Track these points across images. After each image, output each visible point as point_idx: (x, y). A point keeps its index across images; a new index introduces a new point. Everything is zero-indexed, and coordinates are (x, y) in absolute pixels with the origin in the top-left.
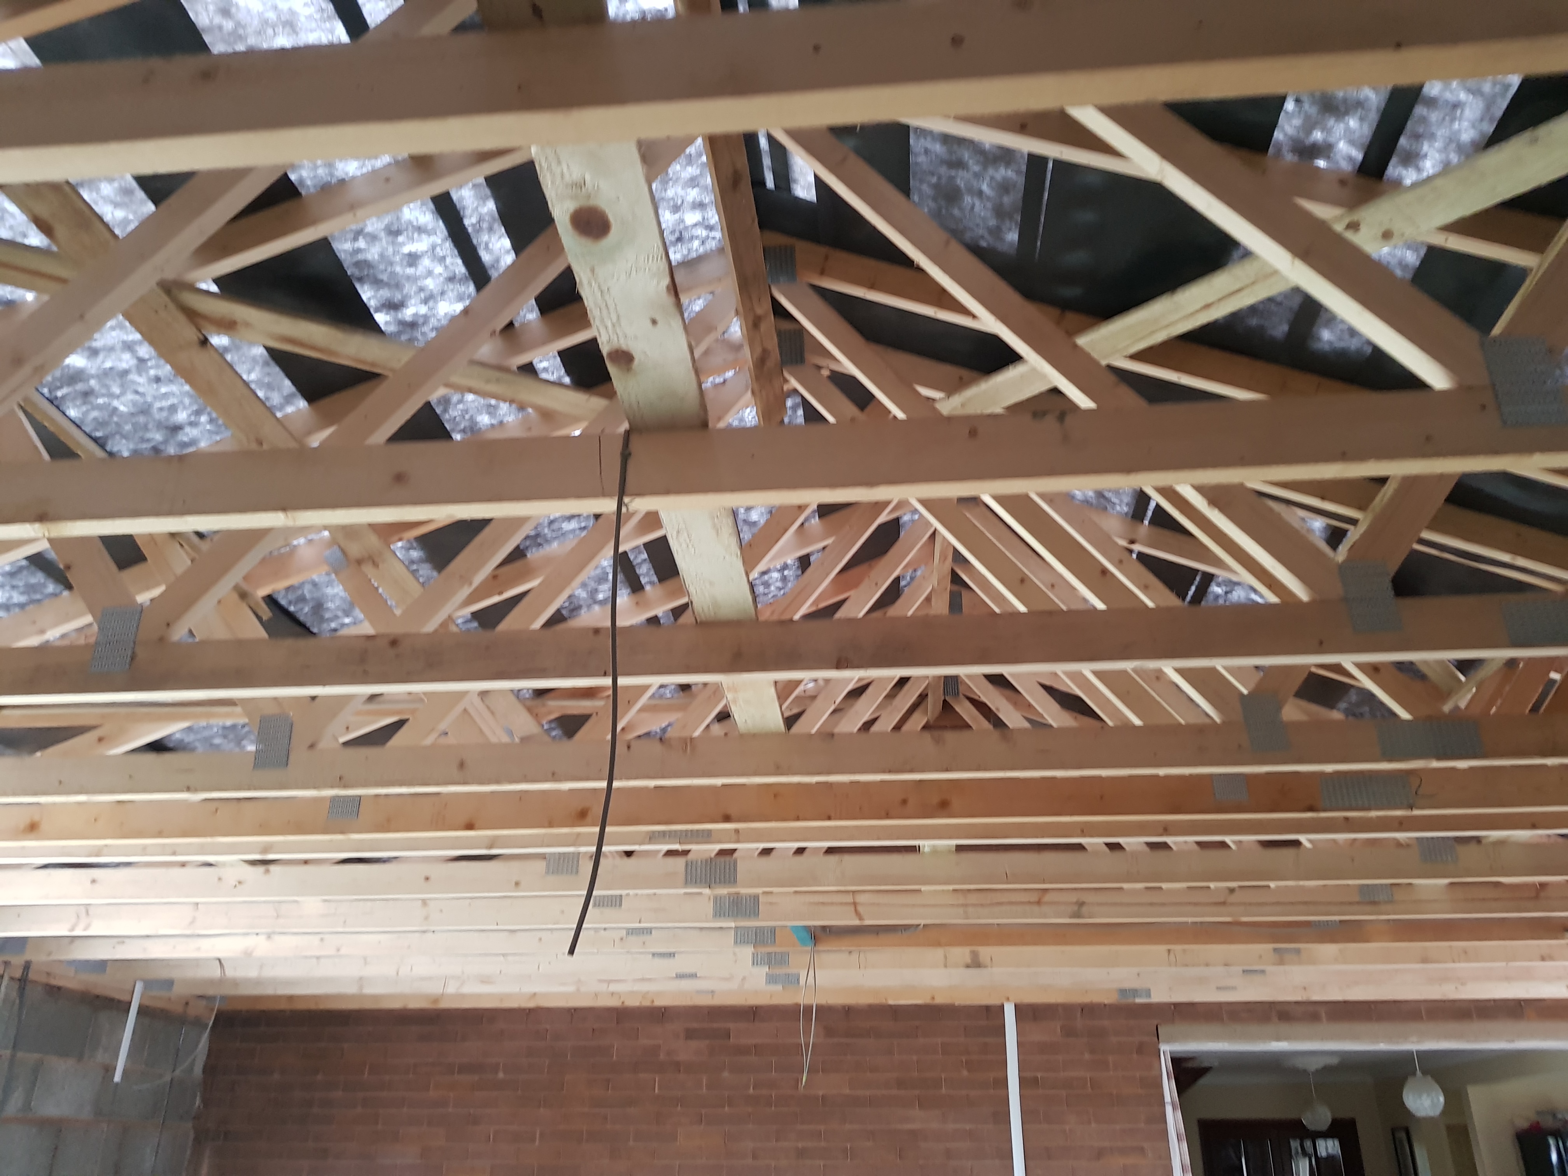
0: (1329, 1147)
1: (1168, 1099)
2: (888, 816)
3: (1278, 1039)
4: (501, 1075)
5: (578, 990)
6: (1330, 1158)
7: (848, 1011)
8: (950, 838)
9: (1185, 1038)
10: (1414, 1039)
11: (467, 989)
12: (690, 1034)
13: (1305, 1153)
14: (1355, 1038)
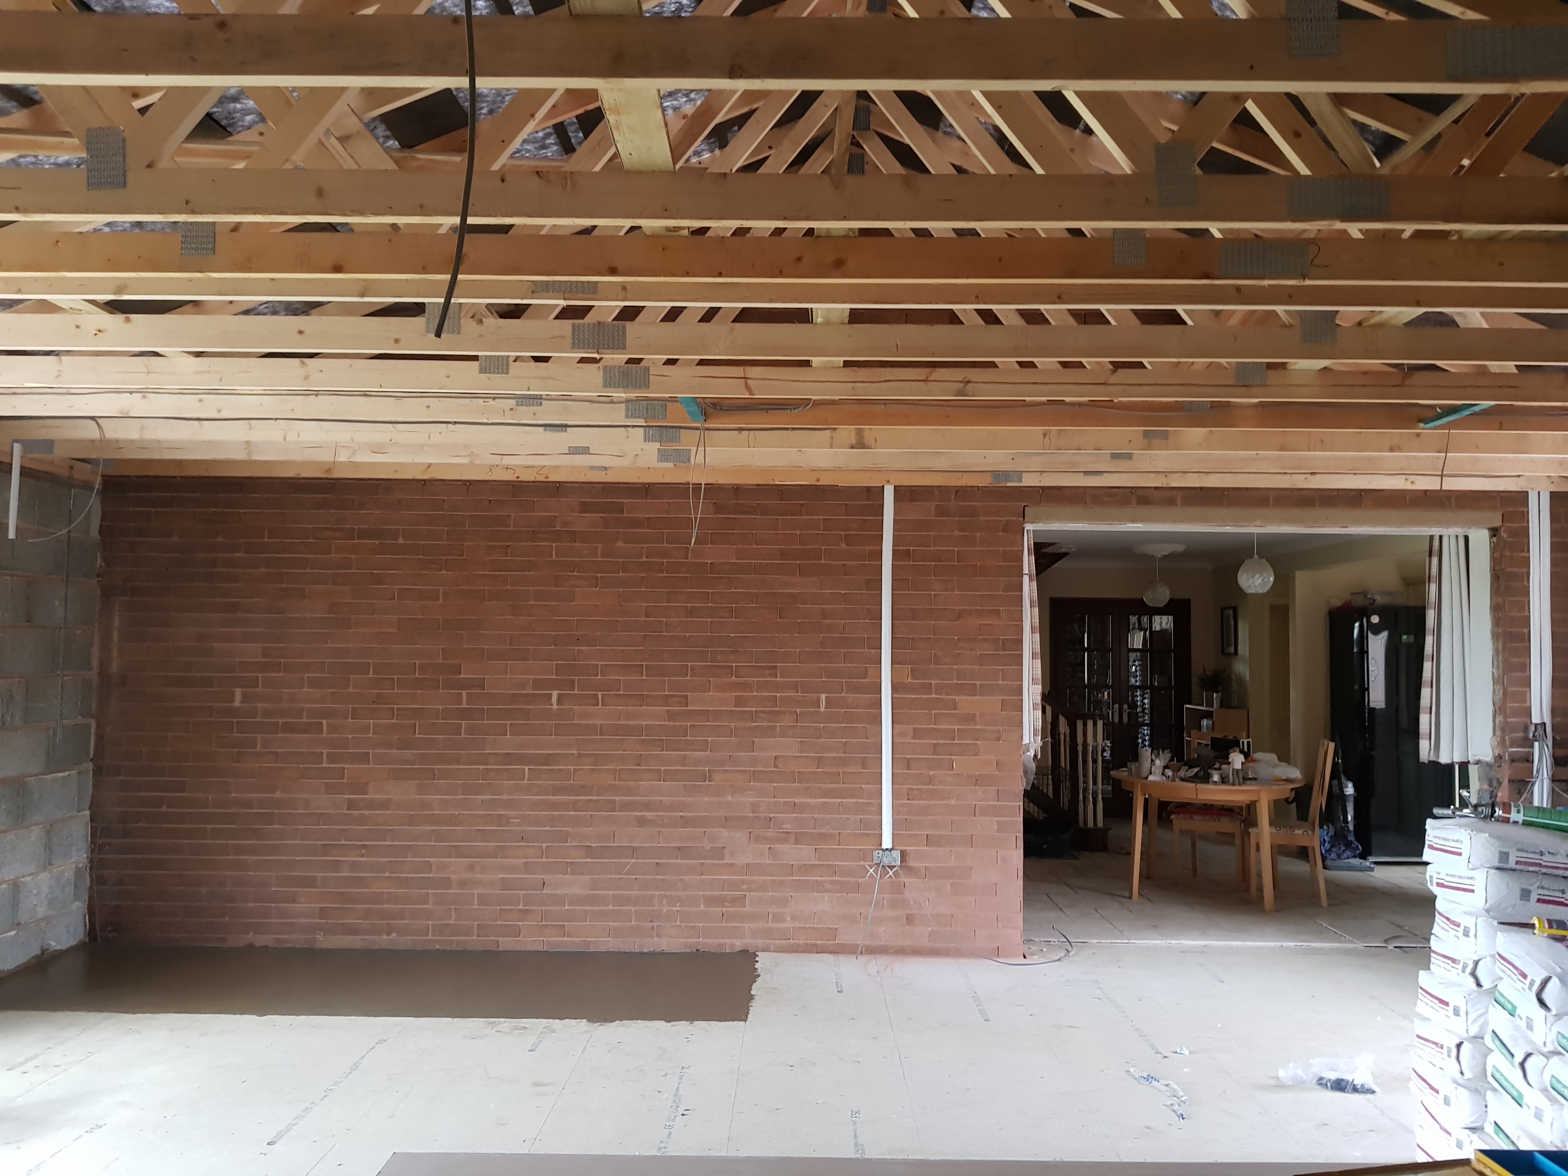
0: (1163, 622)
1: (1026, 570)
2: (781, 274)
3: (1134, 521)
4: (401, 541)
5: (472, 462)
6: (1163, 632)
7: (737, 490)
8: (844, 302)
9: (1049, 518)
10: (1258, 523)
11: (358, 458)
12: (585, 508)
13: (1141, 628)
14: (1205, 520)
